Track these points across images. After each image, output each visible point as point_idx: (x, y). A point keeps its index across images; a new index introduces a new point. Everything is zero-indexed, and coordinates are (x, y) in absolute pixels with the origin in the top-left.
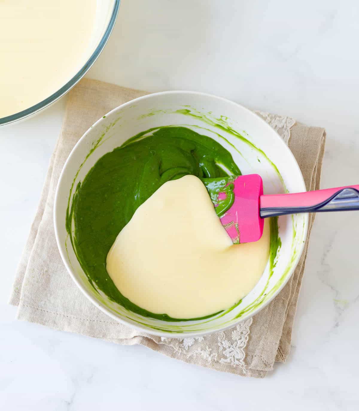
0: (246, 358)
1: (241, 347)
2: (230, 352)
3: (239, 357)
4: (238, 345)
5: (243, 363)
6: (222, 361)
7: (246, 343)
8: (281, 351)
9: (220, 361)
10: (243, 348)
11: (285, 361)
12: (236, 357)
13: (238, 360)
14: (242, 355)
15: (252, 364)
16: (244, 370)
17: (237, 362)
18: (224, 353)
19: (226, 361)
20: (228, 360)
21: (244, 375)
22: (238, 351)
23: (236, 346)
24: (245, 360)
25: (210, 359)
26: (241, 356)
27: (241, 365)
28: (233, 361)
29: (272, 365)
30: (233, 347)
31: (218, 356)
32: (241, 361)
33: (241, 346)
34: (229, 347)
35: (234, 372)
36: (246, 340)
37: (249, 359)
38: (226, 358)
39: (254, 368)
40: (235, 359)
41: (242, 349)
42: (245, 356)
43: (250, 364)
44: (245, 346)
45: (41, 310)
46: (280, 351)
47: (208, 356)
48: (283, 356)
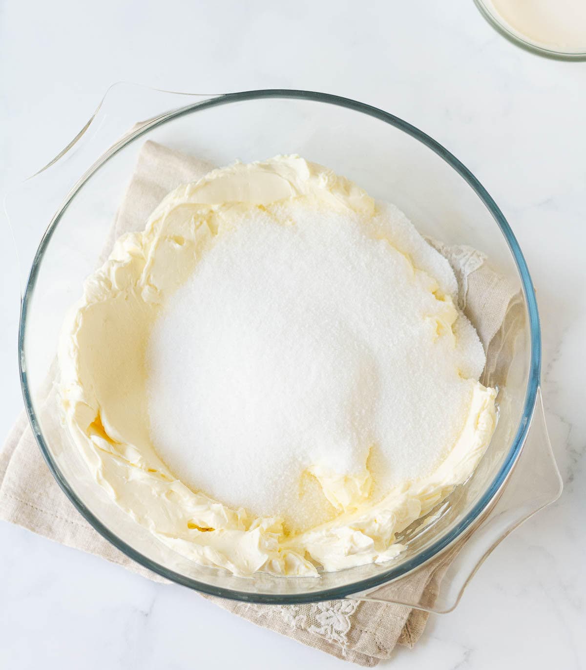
0: (350, 631)
1: (347, 613)
2: (328, 618)
3: (340, 629)
4: (342, 608)
5: (345, 638)
6: (312, 629)
7: (355, 608)
8: (410, 630)
9: (309, 630)
10: (349, 615)
11: (413, 645)
12: (336, 627)
13: (338, 633)
14: (346, 626)
15: (359, 645)
16: (343, 650)
17: (335, 636)
18: (317, 617)
19: (318, 630)
20: (322, 630)
21: (343, 658)
22: (341, 618)
23: (338, 611)
24: (349, 635)
25: (293, 623)
26: (343, 626)
27: (341, 641)
28: (329, 633)
29: (389, 651)
30: (333, 611)
31: (308, 620)
32: (342, 635)
33: (347, 610)
34: (328, 610)
35: (328, 651)
36: (356, 604)
37: (354, 634)
38: (318, 625)
39: (360, 652)
40: (333, 630)
41: (347, 616)
42: (349, 628)
43: (355, 643)
44: (353, 612)
45: (32, 507)
46: (407, 628)
47: (291, 618)
48: (411, 637)
